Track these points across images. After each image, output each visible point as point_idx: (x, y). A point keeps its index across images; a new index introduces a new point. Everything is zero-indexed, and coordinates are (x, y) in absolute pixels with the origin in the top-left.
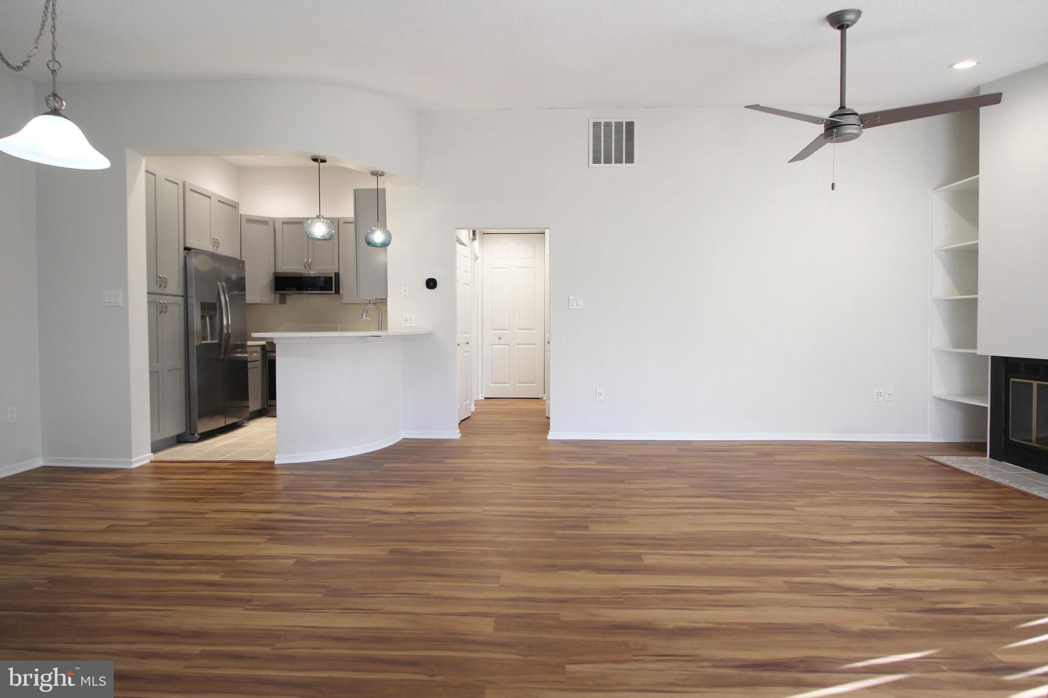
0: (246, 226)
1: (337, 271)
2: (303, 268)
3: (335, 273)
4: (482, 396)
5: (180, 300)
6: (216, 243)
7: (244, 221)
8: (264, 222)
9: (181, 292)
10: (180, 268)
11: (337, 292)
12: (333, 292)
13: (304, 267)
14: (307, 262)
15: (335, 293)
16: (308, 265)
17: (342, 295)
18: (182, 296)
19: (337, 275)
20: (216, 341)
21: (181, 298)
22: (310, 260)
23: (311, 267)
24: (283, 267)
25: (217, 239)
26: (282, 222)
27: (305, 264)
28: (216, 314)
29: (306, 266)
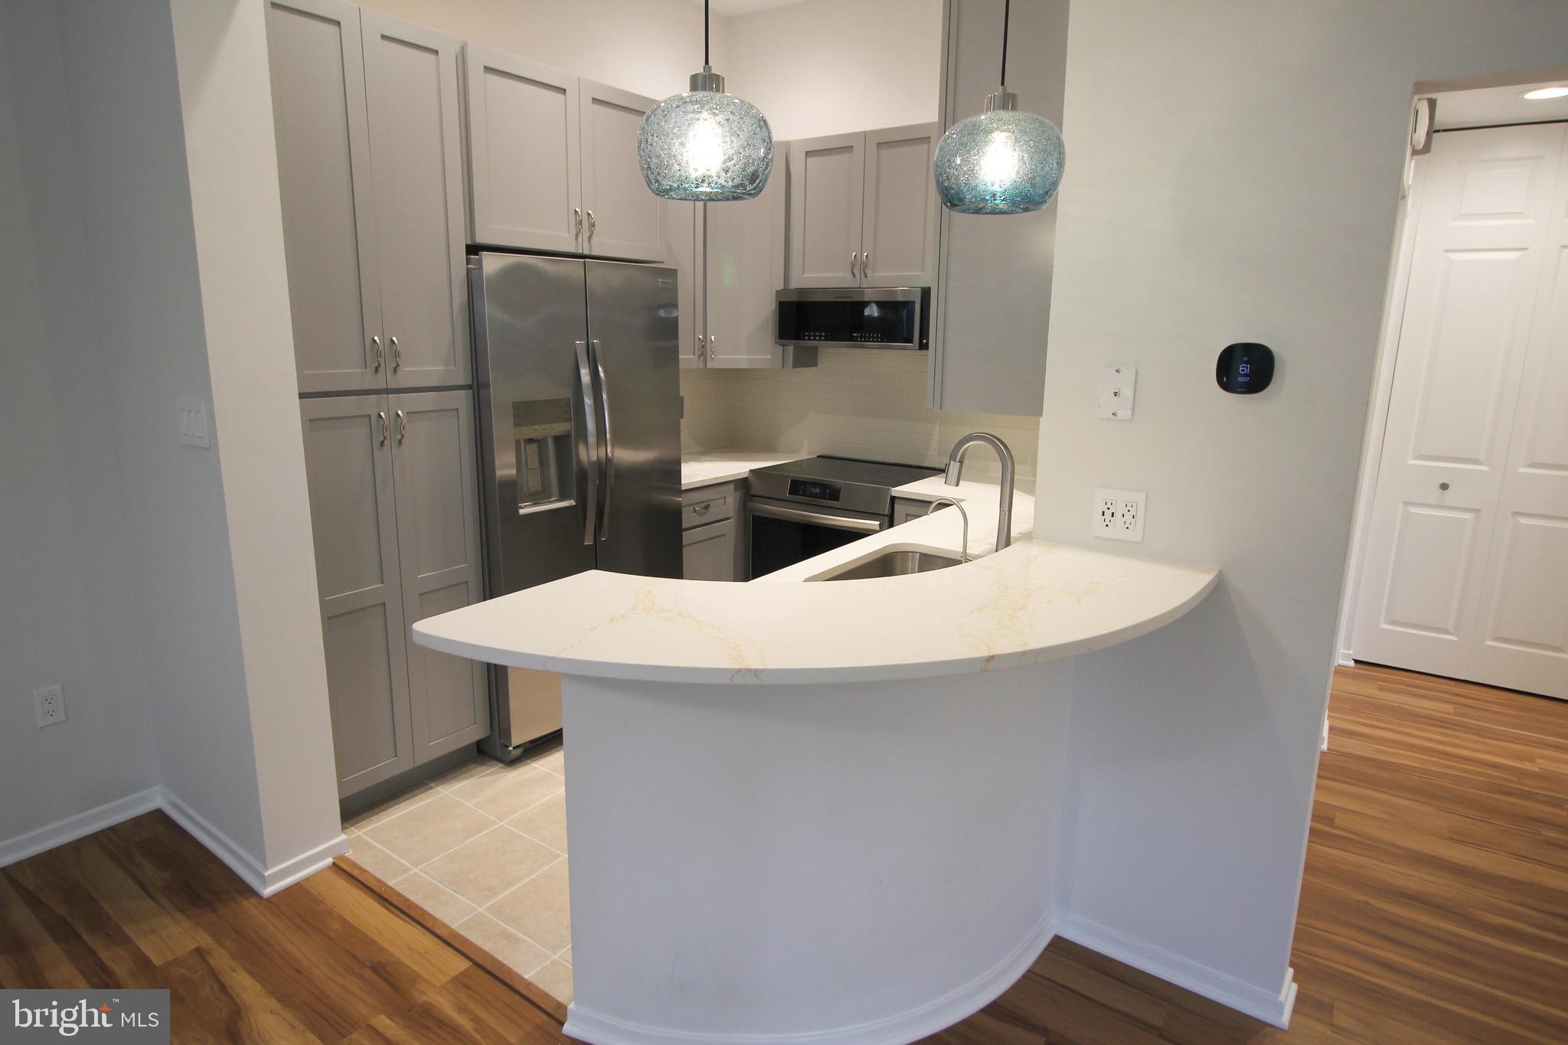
2: (849, 275)
3: (922, 290)
4: (1346, 657)
5: (461, 400)
6: (584, 224)
9: (461, 376)
10: (456, 308)
11: (924, 344)
12: (916, 344)
13: (851, 276)
14: (859, 257)
15: (919, 347)
16: (860, 267)
18: (470, 387)
20: (571, 503)
21: (463, 392)
22: (865, 254)
23: (867, 271)
24: (803, 274)
25: (589, 214)
26: (806, 152)
27: (853, 266)
28: (569, 428)
29: (855, 272)
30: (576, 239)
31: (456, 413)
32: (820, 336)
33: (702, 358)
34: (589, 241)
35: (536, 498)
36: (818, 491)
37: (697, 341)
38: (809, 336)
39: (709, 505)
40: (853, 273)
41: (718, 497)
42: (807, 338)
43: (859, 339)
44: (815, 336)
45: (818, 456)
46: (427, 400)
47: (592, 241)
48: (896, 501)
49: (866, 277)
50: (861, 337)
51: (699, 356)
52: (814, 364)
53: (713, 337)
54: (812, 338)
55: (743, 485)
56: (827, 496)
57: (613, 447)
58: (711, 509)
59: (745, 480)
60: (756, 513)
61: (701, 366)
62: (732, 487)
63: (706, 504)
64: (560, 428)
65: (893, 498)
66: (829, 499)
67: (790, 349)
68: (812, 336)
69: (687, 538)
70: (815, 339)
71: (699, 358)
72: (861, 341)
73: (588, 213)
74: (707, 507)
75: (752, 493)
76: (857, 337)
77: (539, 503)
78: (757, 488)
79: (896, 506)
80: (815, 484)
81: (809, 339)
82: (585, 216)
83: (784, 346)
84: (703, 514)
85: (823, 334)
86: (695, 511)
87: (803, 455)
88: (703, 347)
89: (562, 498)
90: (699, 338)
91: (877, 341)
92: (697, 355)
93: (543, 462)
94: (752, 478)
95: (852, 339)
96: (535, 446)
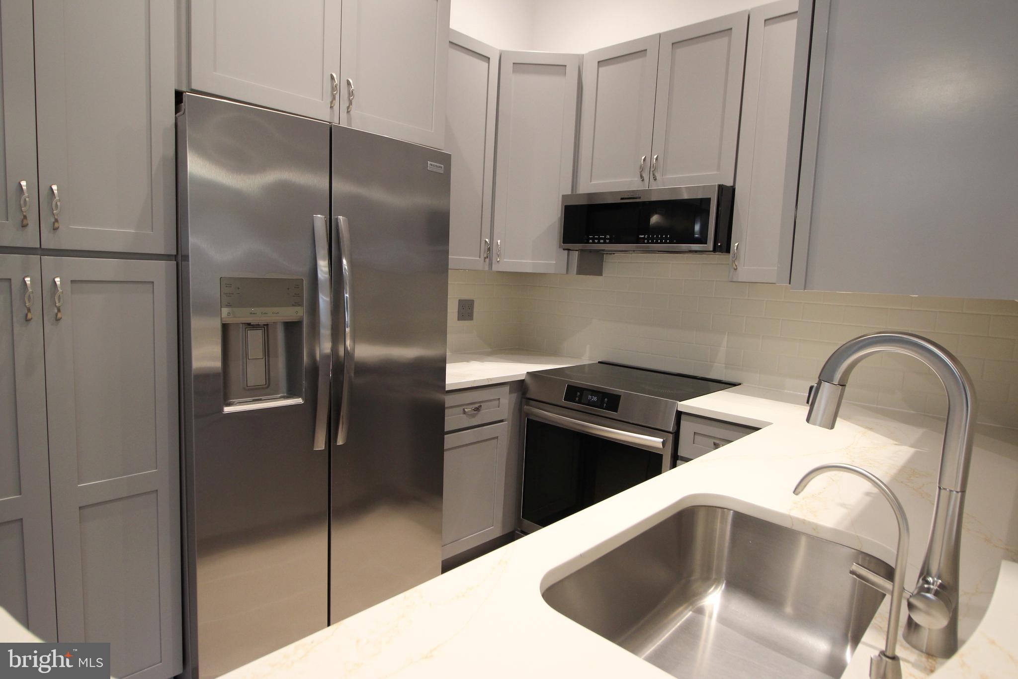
0: (512, 80)
1: (729, 183)
2: (637, 179)
3: (721, 188)
5: (159, 272)
6: (341, 92)
7: (507, 67)
8: (556, 68)
11: (723, 244)
12: (710, 245)
13: (639, 178)
14: (648, 160)
15: (715, 249)
16: (649, 170)
17: (736, 257)
19: (727, 195)
20: (299, 401)
21: (163, 263)
22: (655, 157)
23: (656, 174)
24: (591, 182)
25: (349, 83)
26: (599, 62)
27: (642, 169)
28: (300, 314)
29: (644, 175)
30: (331, 107)
31: (152, 285)
32: (605, 239)
33: (487, 260)
34: (348, 112)
35: (256, 393)
36: (595, 399)
37: (483, 242)
38: (593, 239)
39: (480, 406)
40: (641, 177)
41: (492, 398)
42: (591, 241)
43: (646, 241)
44: (599, 239)
45: (599, 362)
46: (108, 268)
47: (352, 112)
48: (683, 417)
49: (655, 180)
50: (648, 239)
51: (485, 258)
52: (599, 273)
53: (499, 241)
54: (596, 241)
55: (519, 387)
56: (605, 405)
57: (354, 339)
58: (483, 411)
59: (523, 381)
60: (532, 418)
61: (487, 268)
62: (507, 388)
63: (477, 405)
64: (291, 313)
65: (679, 414)
66: (607, 409)
67: (576, 254)
68: (596, 239)
69: (449, 441)
70: (599, 243)
71: (485, 261)
72: (648, 243)
73: (348, 81)
74: (478, 409)
75: (528, 396)
76: (644, 238)
77: (260, 400)
78: (534, 392)
79: (683, 423)
80: (594, 392)
81: (593, 242)
82: (344, 84)
83: (569, 250)
84: (473, 416)
85: (608, 237)
86: (464, 412)
87: (585, 360)
88: (489, 249)
89: (291, 394)
90: (486, 241)
91: (666, 243)
92: (482, 258)
93: (267, 352)
94: (529, 381)
95: (638, 241)
96: (259, 333)
